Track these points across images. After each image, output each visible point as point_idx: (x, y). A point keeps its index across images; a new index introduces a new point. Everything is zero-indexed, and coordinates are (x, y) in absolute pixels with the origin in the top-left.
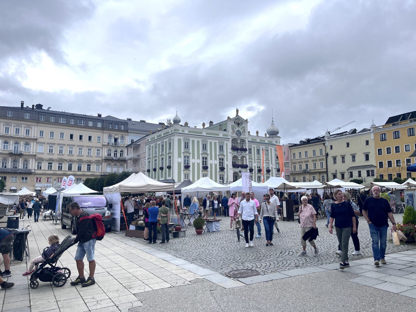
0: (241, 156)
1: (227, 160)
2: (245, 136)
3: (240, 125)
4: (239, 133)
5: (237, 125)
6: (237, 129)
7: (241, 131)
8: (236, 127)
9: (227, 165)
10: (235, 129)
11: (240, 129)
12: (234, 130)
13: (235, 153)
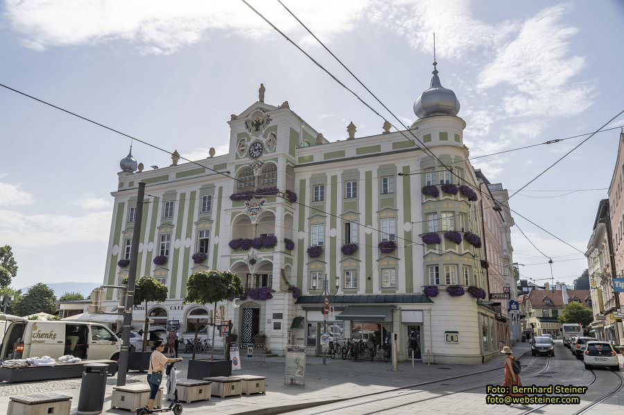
0: (259, 213)
1: (217, 234)
2: (274, 151)
3: (261, 127)
4: (257, 149)
5: (254, 128)
6: (253, 139)
7: (264, 141)
8: (250, 134)
9: (216, 247)
10: (248, 141)
11: (261, 138)
12: (243, 146)
13: (243, 209)
